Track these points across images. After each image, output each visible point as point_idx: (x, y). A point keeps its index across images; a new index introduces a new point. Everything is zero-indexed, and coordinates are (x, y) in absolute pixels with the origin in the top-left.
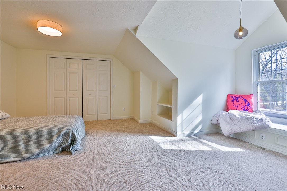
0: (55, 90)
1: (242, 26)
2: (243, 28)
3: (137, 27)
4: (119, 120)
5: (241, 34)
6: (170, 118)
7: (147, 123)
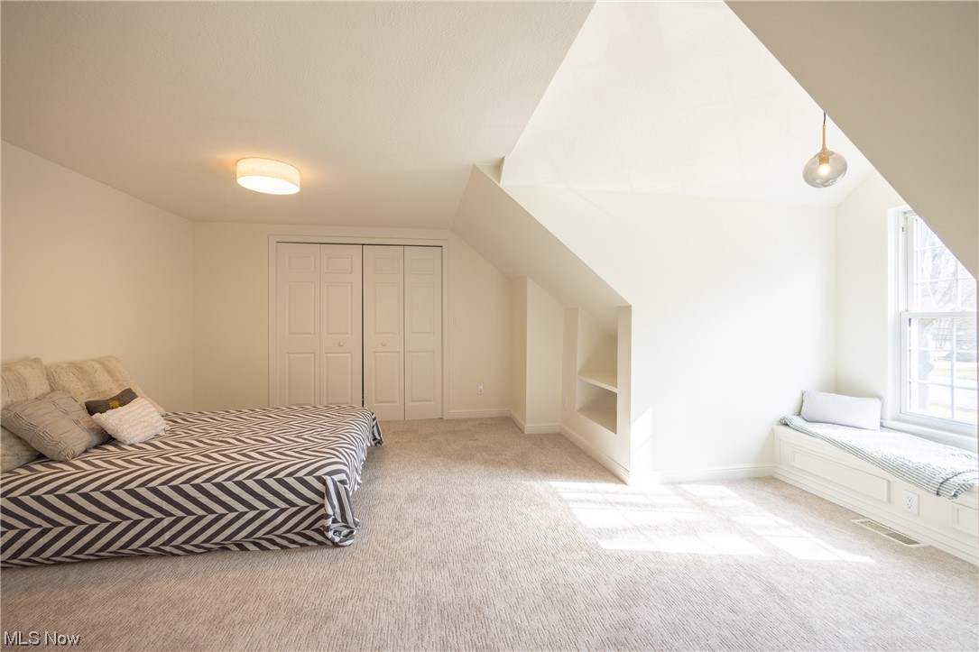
0: (290, 333)
1: (829, 147)
2: (832, 153)
3: (502, 160)
4: (465, 421)
5: (824, 170)
6: (612, 423)
7: (547, 434)
